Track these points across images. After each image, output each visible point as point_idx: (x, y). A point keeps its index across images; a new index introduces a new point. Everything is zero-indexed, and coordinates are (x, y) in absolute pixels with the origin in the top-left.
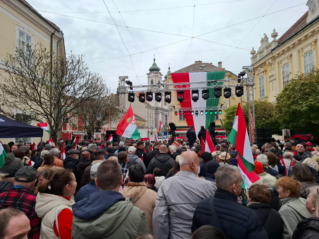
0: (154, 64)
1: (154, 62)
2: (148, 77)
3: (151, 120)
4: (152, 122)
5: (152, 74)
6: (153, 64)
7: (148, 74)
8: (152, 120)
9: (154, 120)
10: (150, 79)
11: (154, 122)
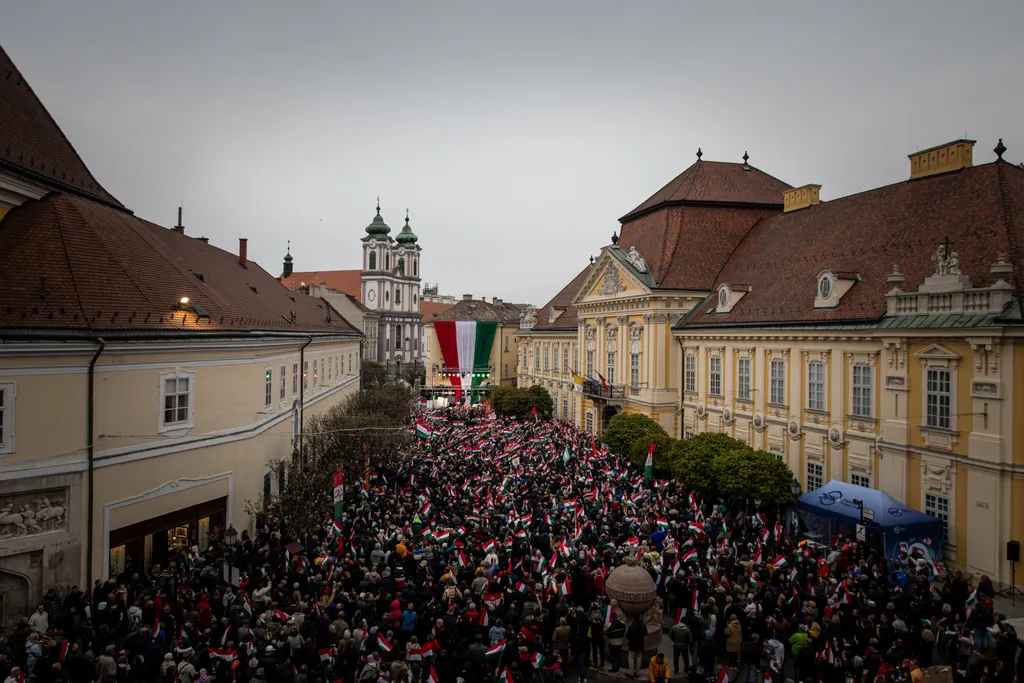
0: (378, 219)
1: (378, 215)
2: (365, 247)
4: (373, 346)
5: (373, 242)
6: (375, 219)
7: (363, 240)
9: (376, 340)
10: (369, 251)
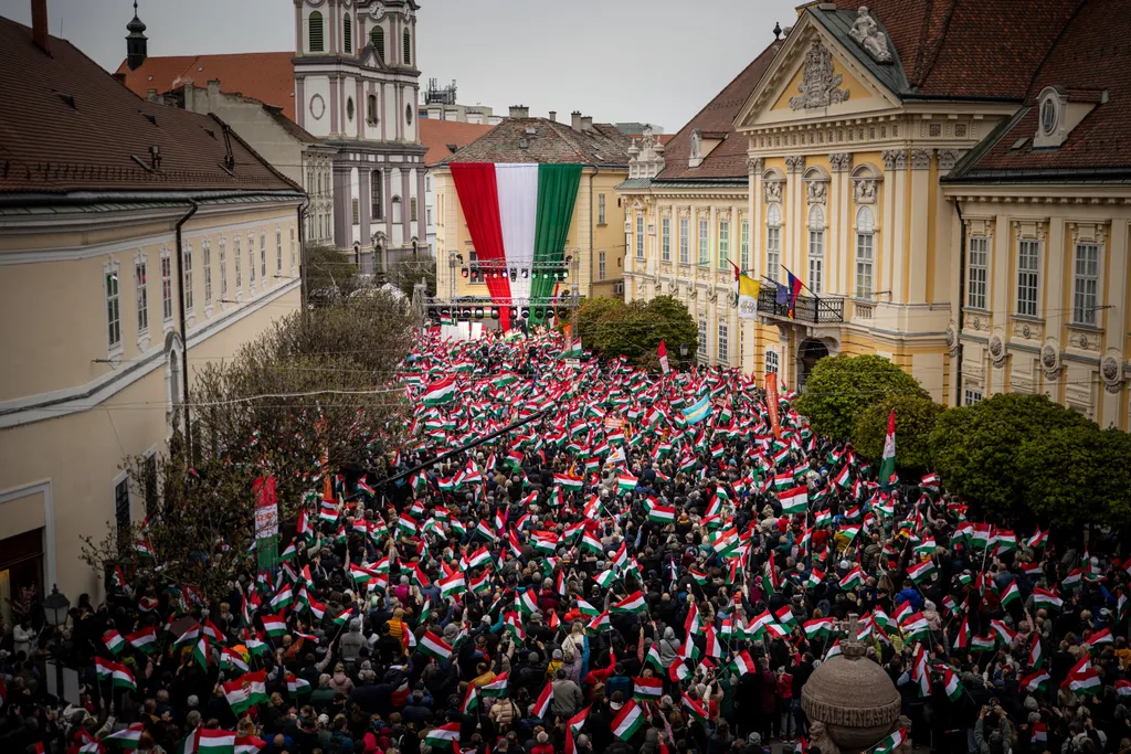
3: (322, 205)
4: (324, 213)
8: (325, 202)
9: (332, 201)
10: (307, 11)
11: (332, 211)
